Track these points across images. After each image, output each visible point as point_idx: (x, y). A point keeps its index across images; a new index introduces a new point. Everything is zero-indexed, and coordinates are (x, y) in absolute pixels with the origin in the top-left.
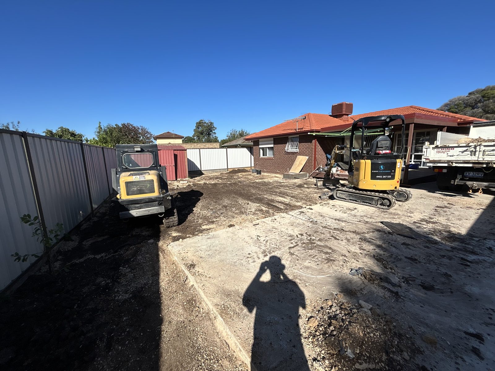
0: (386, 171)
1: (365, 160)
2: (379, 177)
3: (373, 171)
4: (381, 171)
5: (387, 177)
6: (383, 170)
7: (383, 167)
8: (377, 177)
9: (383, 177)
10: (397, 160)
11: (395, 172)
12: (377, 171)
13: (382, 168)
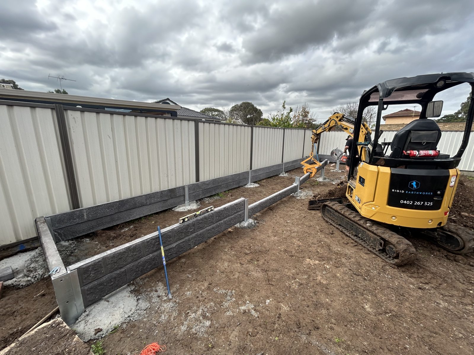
0: (424, 193)
1: (379, 167)
2: (405, 202)
3: (393, 190)
4: (411, 191)
5: (424, 204)
6: (416, 190)
7: (417, 184)
8: (402, 202)
9: (414, 203)
10: (450, 170)
11: (442, 195)
12: (403, 192)
13: (415, 186)
